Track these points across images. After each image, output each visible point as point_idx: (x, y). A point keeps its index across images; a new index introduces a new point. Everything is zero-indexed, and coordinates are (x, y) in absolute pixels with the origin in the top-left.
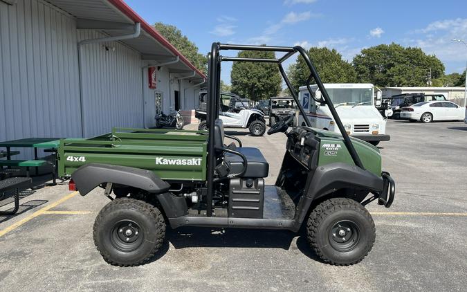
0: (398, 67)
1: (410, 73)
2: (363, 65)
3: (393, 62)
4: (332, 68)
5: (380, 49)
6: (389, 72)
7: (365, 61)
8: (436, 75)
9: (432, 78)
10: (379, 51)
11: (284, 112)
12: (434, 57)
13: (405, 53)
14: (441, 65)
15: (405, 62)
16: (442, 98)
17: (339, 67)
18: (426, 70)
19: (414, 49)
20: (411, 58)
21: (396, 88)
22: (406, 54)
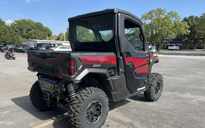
0: (33, 30)
1: (39, 34)
2: (16, 28)
3: (30, 28)
4: (2, 28)
5: (24, 21)
6: (29, 32)
7: (17, 26)
8: (49, 35)
9: (48, 36)
10: (23, 22)
12: (48, 28)
14: (51, 31)
15: (36, 29)
16: (62, 45)
18: (45, 33)
19: (39, 23)
20: (39, 27)
21: (34, 40)
22: (36, 25)
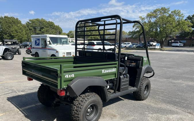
0: (46, 29)
2: (31, 26)
3: (43, 27)
4: (18, 27)
5: (37, 20)
7: (32, 25)
9: (59, 34)
11: (14, 47)
12: (58, 26)
13: (48, 23)
14: (61, 29)
15: (48, 27)
16: (73, 42)
17: (21, 27)
18: (56, 31)
19: (51, 22)
20: (50, 26)
